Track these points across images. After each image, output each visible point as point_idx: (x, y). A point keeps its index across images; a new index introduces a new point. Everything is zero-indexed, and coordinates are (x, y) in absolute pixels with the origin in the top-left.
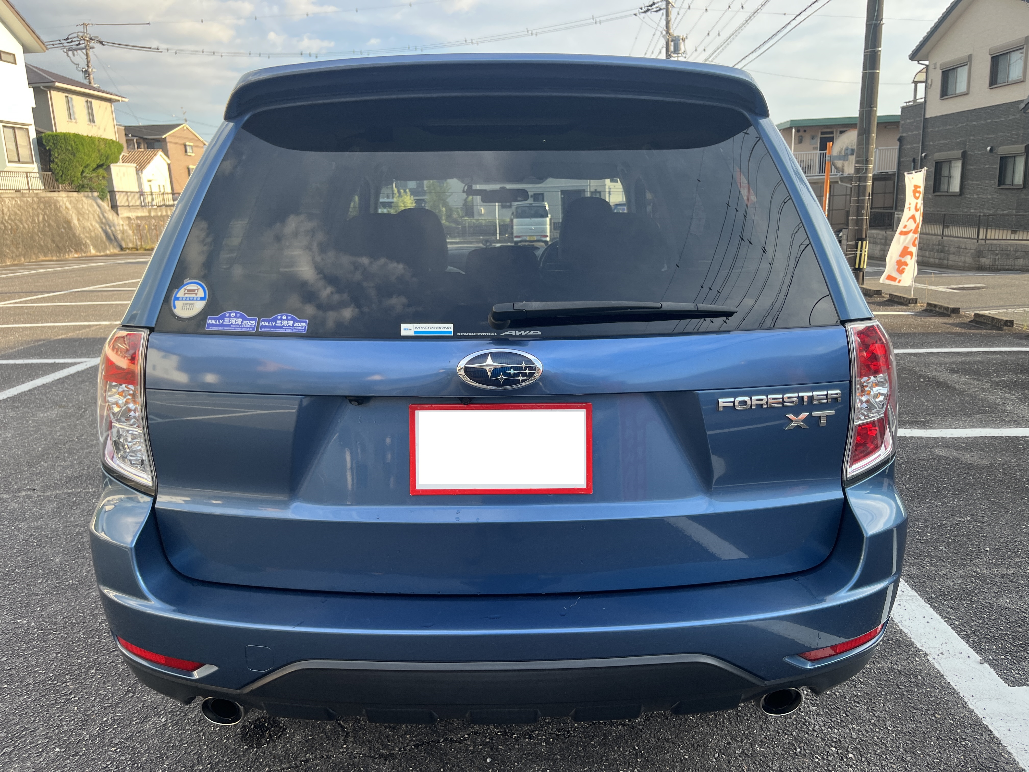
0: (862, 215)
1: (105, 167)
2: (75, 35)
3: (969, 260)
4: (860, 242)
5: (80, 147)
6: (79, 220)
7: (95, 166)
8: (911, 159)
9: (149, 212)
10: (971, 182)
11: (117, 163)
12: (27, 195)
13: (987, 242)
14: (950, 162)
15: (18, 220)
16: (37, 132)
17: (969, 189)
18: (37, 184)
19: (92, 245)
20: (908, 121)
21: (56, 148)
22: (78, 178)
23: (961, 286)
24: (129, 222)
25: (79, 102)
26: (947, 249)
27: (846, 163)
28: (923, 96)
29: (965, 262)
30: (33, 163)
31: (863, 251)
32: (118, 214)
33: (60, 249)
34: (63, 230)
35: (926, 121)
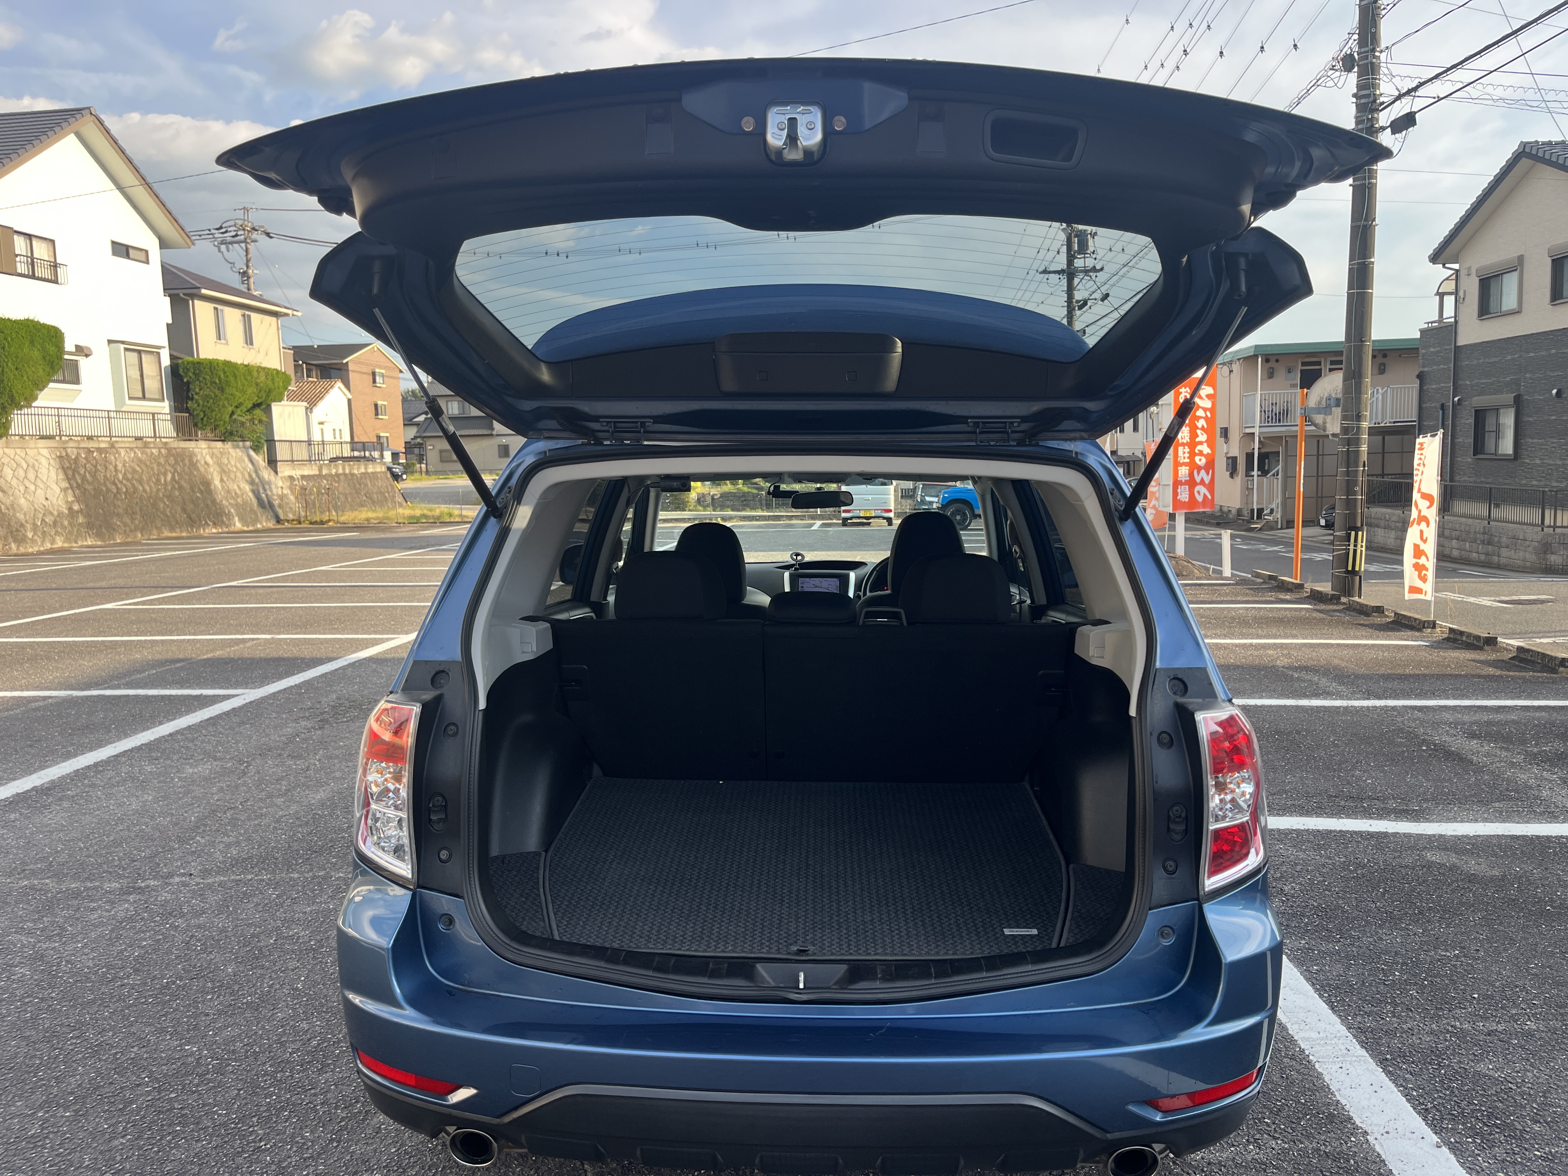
0: (1355, 493)
1: (263, 406)
2: (232, 223)
3: (1531, 557)
4: (1353, 533)
5: (231, 379)
6: (222, 480)
7: (250, 406)
8: (1438, 405)
9: (320, 470)
10: (1530, 440)
11: (280, 401)
12: (152, 445)
13: (1558, 530)
14: (1497, 410)
15: (136, 480)
16: (172, 357)
17: (1526, 450)
18: (167, 428)
19: (237, 515)
20: (1432, 350)
21: (198, 380)
22: (225, 422)
23: (1515, 598)
24: (291, 484)
25: (233, 317)
26: (1496, 539)
27: (1329, 419)
28: (1453, 315)
29: (1524, 560)
30: (163, 400)
31: (1359, 546)
32: (276, 472)
33: (193, 522)
34: (198, 495)
35: (1457, 348)
